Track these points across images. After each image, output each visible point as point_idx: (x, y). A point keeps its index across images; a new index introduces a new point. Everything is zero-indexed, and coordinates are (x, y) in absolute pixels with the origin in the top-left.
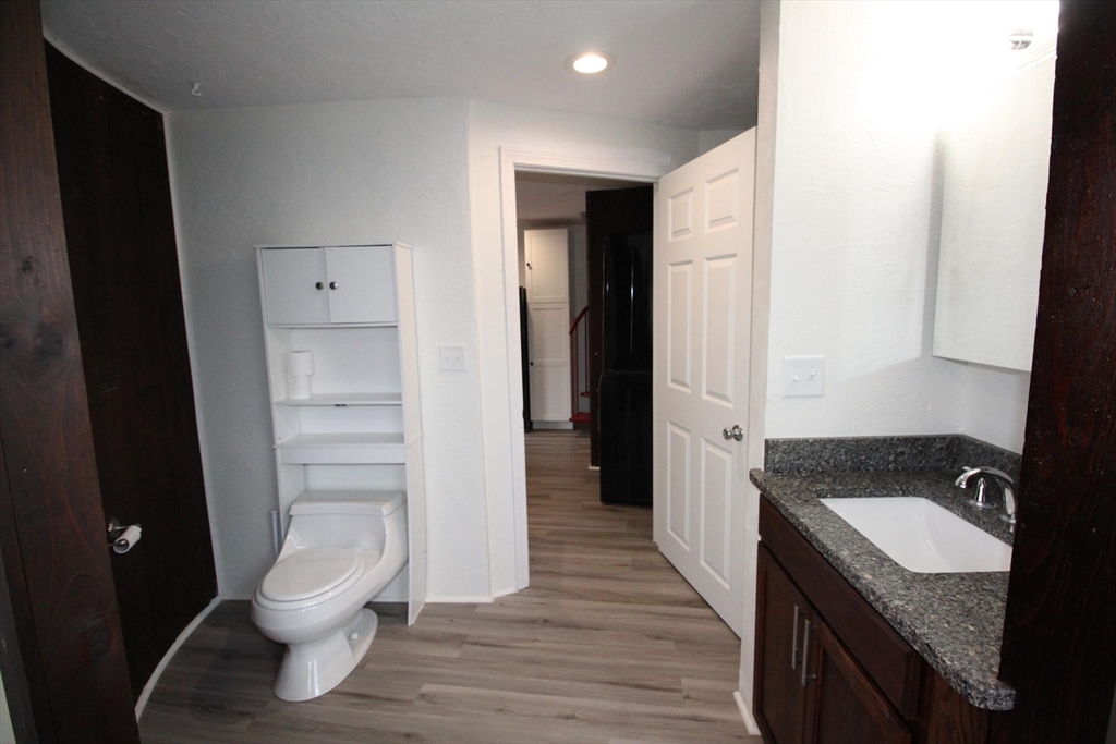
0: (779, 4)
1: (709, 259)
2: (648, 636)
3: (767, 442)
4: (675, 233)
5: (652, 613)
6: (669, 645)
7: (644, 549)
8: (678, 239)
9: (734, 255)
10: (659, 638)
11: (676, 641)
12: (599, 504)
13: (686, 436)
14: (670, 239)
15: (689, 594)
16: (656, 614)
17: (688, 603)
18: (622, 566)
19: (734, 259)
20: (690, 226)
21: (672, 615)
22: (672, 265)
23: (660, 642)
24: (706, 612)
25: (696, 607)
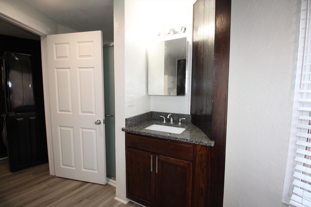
0: (124, 1)
1: (79, 68)
2: (76, 203)
3: (126, 119)
4: (57, 57)
5: (71, 196)
6: (86, 201)
7: (48, 179)
8: (58, 59)
9: (93, 68)
10: (81, 201)
11: (87, 198)
12: (10, 173)
13: (71, 129)
14: (55, 59)
15: (79, 183)
16: (73, 195)
17: (81, 186)
18: (44, 189)
19: (93, 69)
20: (68, 55)
21: (78, 192)
22: (57, 68)
23: (82, 202)
24: (88, 185)
25: (84, 185)
